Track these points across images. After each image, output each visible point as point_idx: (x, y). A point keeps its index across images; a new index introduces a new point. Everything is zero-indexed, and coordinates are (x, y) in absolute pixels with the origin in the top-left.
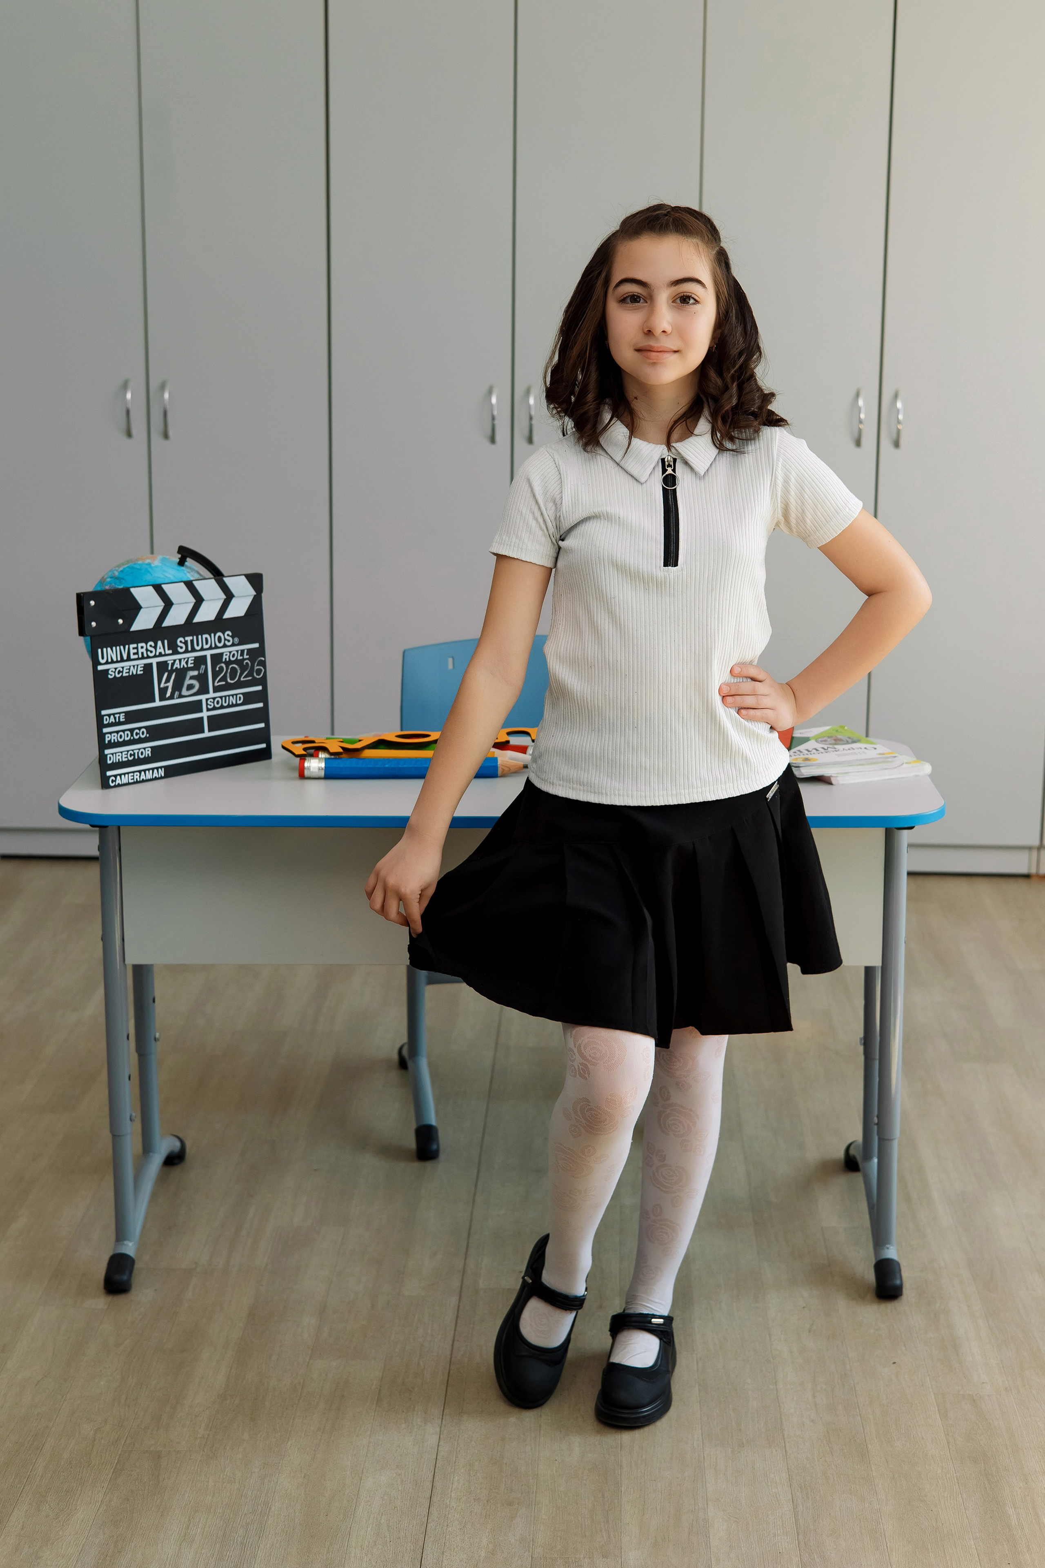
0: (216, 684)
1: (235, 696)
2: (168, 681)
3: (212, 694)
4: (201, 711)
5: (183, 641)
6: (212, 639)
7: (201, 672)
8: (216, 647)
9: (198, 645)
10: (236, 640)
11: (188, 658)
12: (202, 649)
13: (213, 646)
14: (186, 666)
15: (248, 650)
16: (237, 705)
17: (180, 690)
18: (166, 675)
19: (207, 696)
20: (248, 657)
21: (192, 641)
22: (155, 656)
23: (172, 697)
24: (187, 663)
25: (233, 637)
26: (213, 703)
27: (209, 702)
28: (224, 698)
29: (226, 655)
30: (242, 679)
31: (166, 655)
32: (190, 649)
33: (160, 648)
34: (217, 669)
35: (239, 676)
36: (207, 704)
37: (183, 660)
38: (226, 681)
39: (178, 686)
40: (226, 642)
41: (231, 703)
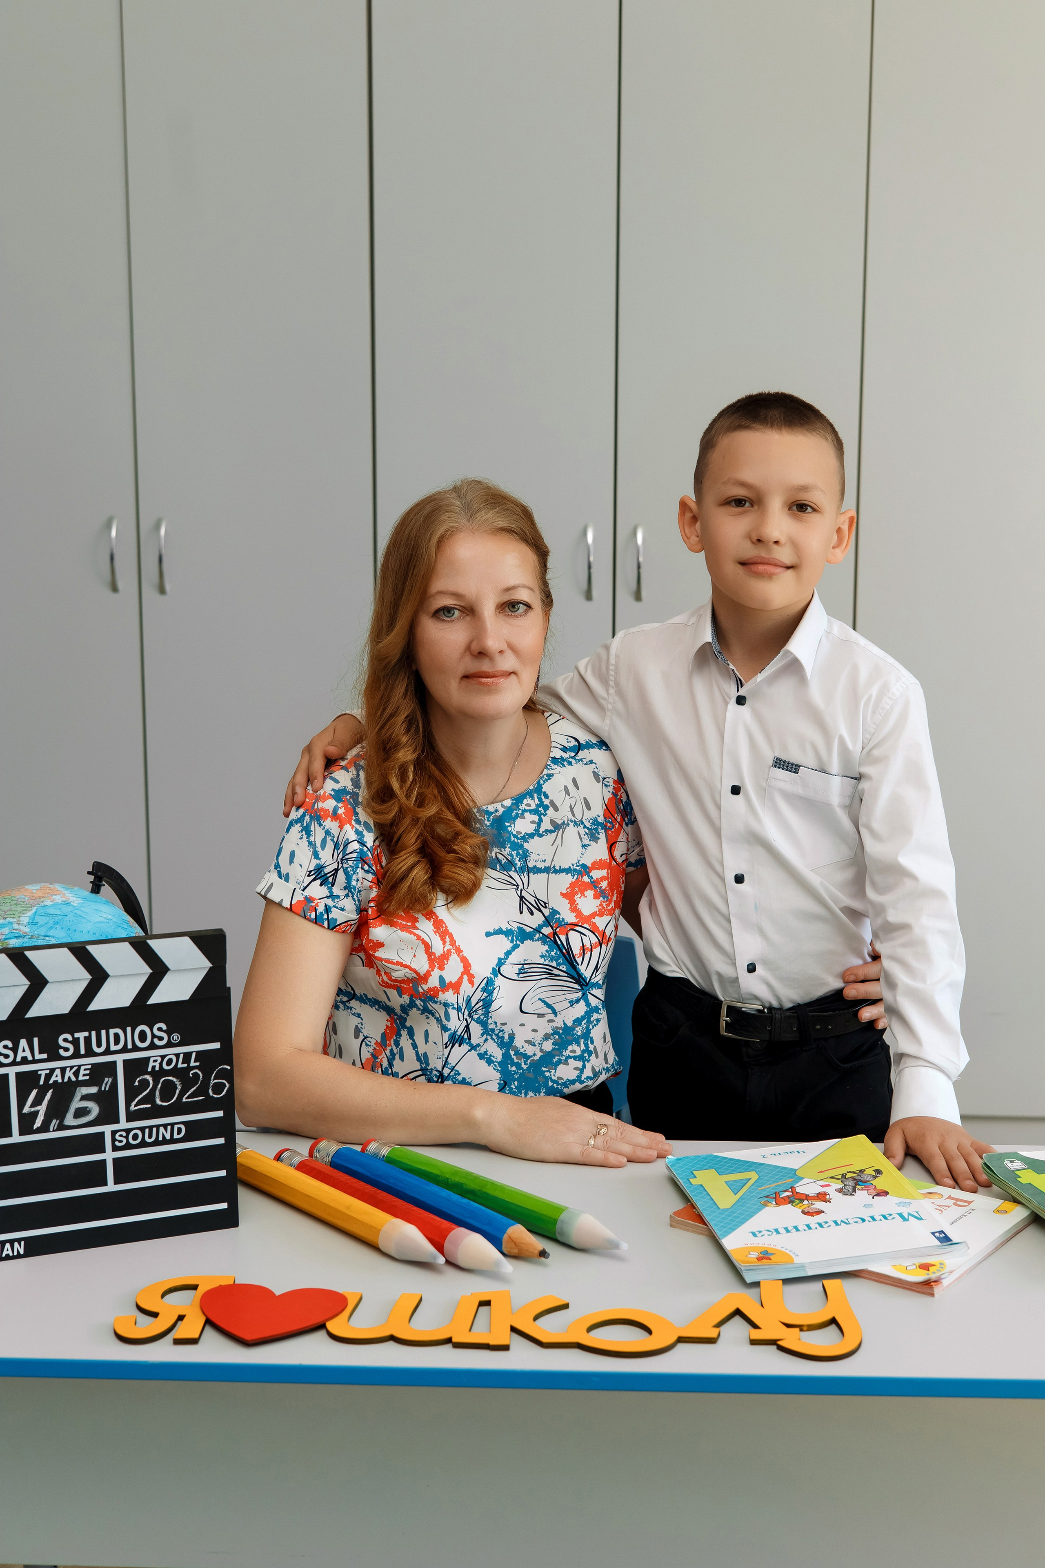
0: (133, 1108)
1: (169, 1128)
2: (38, 1102)
3: (123, 1124)
4: (103, 1151)
5: (70, 1038)
6: (129, 1036)
7: (103, 1089)
8: (136, 1049)
9: (99, 1045)
10: (175, 1038)
11: (79, 1066)
12: (108, 1052)
13: (130, 1046)
14: (73, 1079)
15: (198, 1053)
16: (173, 1141)
17: (62, 1117)
18: (34, 1092)
19: (115, 1127)
20: (198, 1064)
21: (88, 1040)
22: (14, 1063)
23: (44, 1128)
24: (76, 1074)
25: (169, 1032)
26: (127, 1137)
27: (117, 1137)
28: (147, 1130)
29: (155, 1061)
30: (184, 1100)
31: (34, 1061)
32: (83, 1052)
33: (24, 1051)
34: (137, 1083)
35: (178, 1095)
36: (114, 1140)
37: (68, 1069)
38: (153, 1102)
39: (57, 1111)
40: (156, 1041)
41: (160, 1138)
